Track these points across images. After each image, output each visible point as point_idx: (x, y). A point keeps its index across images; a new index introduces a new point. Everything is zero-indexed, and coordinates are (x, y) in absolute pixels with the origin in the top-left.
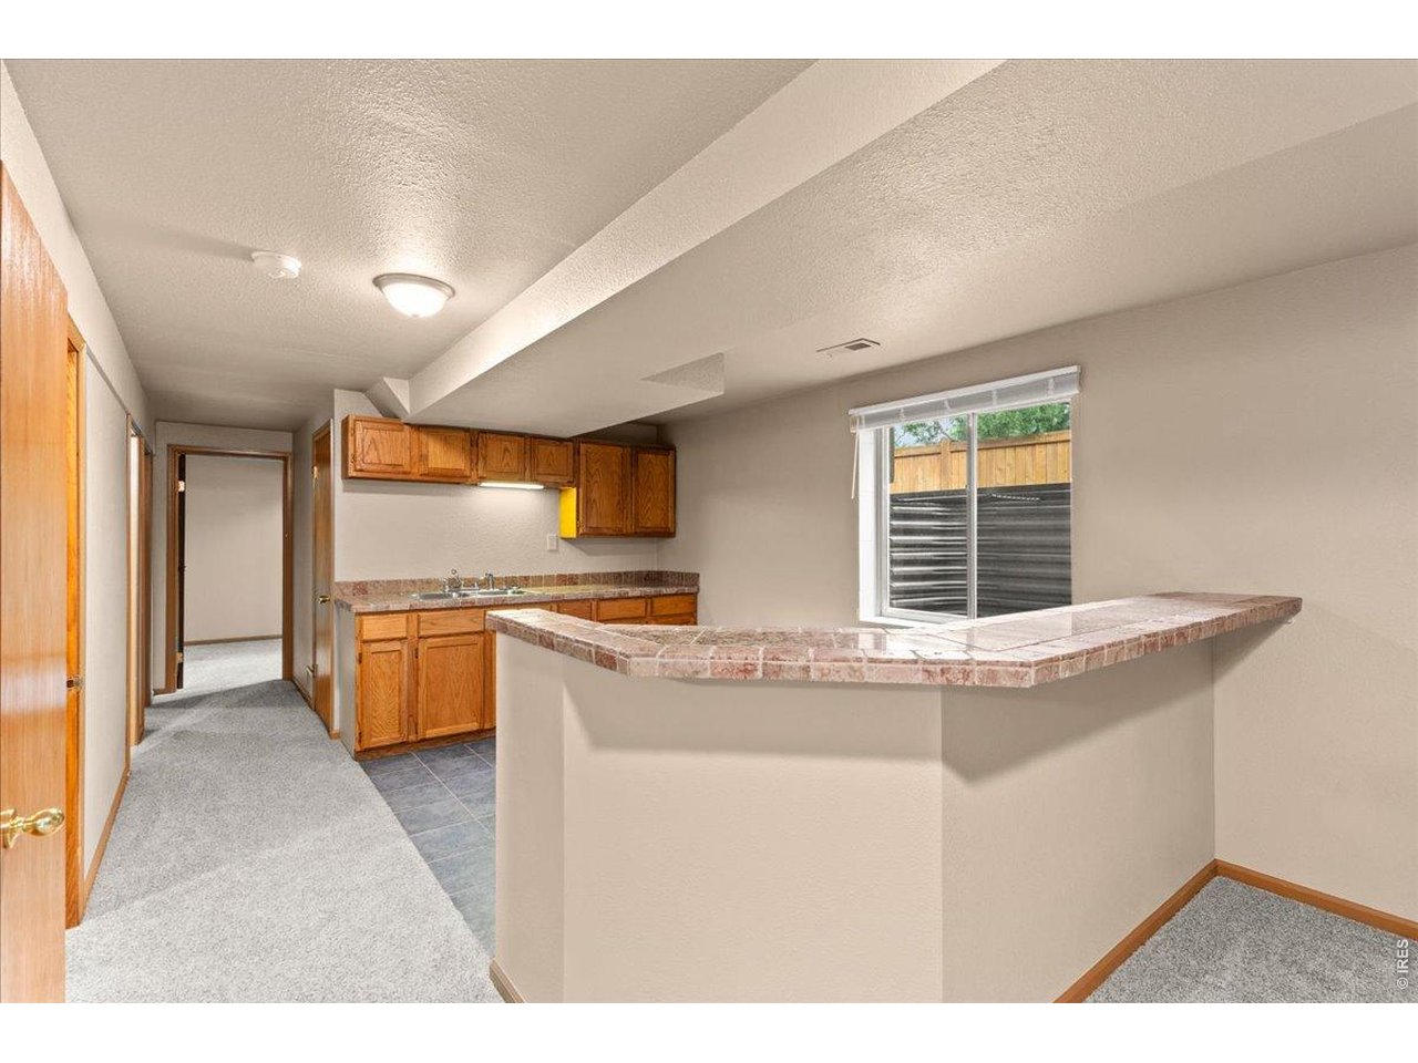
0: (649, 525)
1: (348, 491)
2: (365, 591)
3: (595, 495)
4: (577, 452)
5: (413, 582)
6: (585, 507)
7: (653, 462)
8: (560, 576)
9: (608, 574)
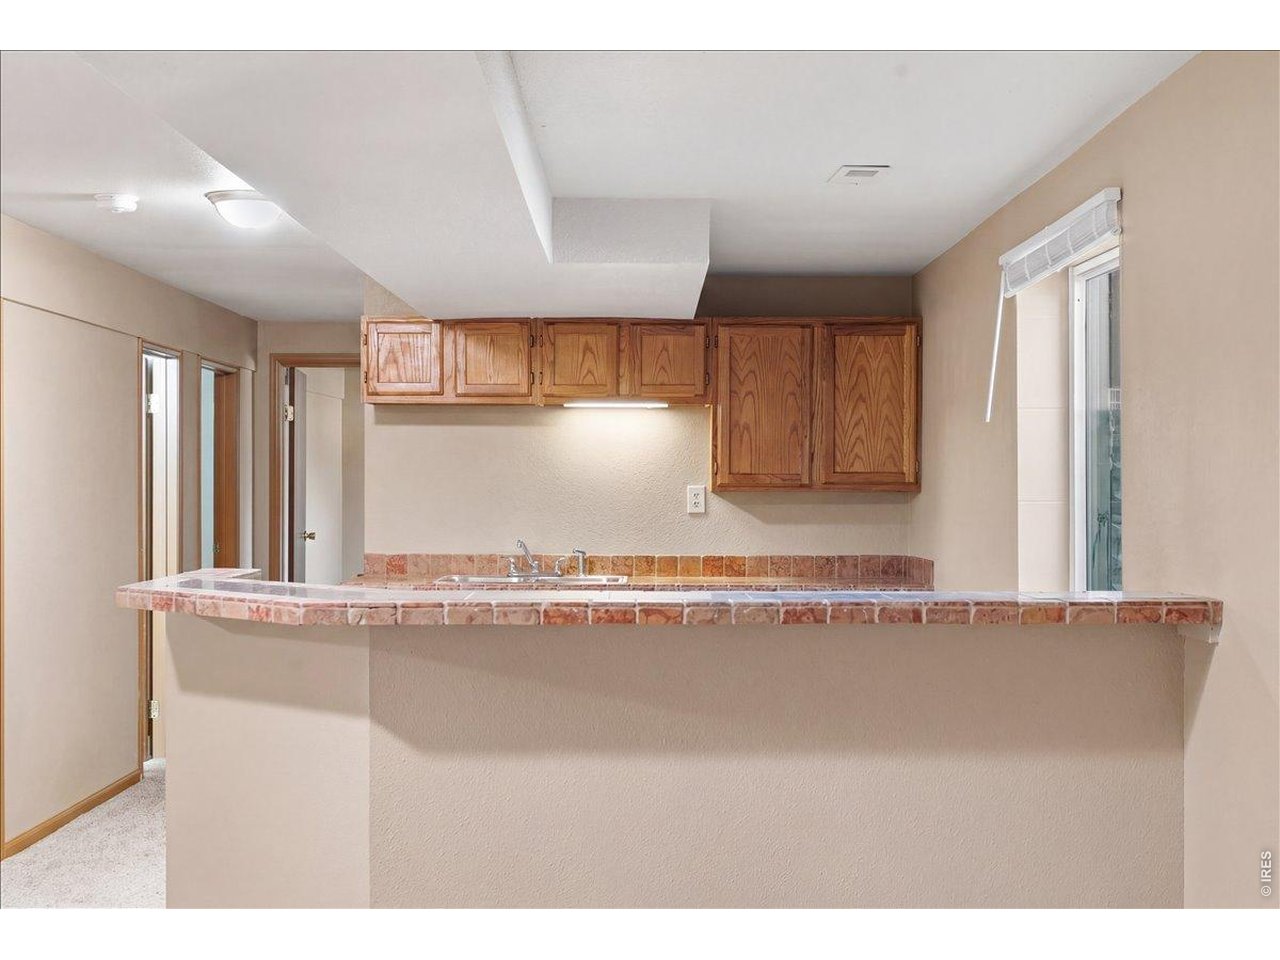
0: (858, 467)
1: (384, 423)
2: (402, 570)
3: (746, 416)
4: (711, 344)
5: (470, 559)
6: (729, 439)
7: (871, 354)
8: (707, 560)
9: (805, 559)
